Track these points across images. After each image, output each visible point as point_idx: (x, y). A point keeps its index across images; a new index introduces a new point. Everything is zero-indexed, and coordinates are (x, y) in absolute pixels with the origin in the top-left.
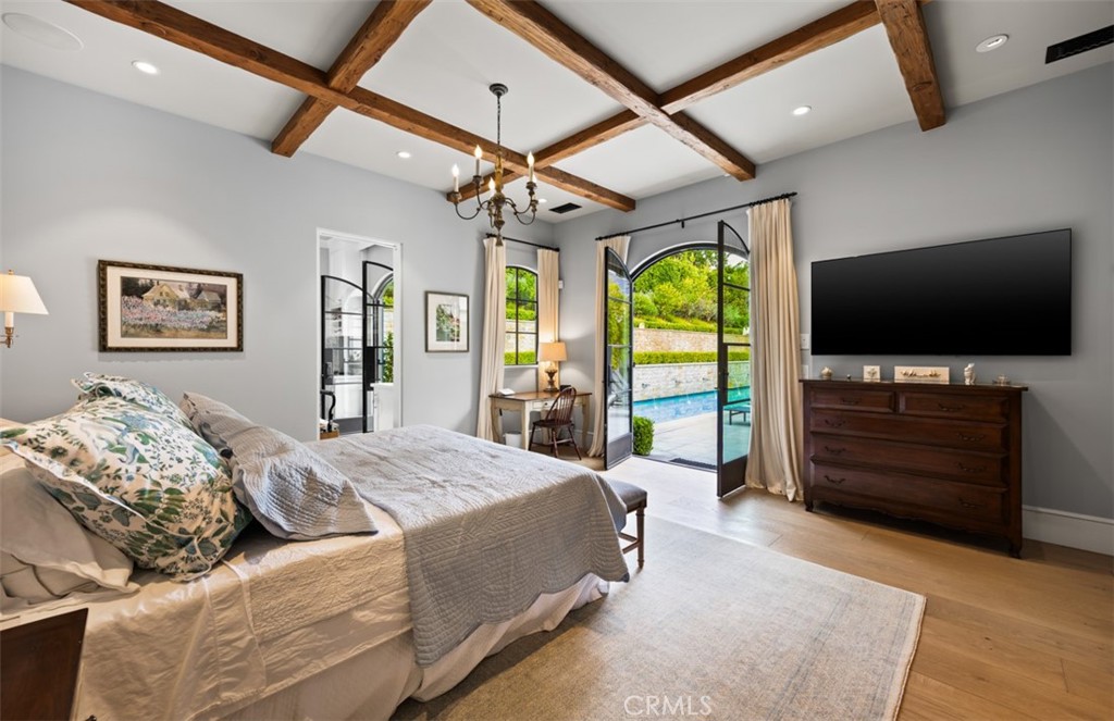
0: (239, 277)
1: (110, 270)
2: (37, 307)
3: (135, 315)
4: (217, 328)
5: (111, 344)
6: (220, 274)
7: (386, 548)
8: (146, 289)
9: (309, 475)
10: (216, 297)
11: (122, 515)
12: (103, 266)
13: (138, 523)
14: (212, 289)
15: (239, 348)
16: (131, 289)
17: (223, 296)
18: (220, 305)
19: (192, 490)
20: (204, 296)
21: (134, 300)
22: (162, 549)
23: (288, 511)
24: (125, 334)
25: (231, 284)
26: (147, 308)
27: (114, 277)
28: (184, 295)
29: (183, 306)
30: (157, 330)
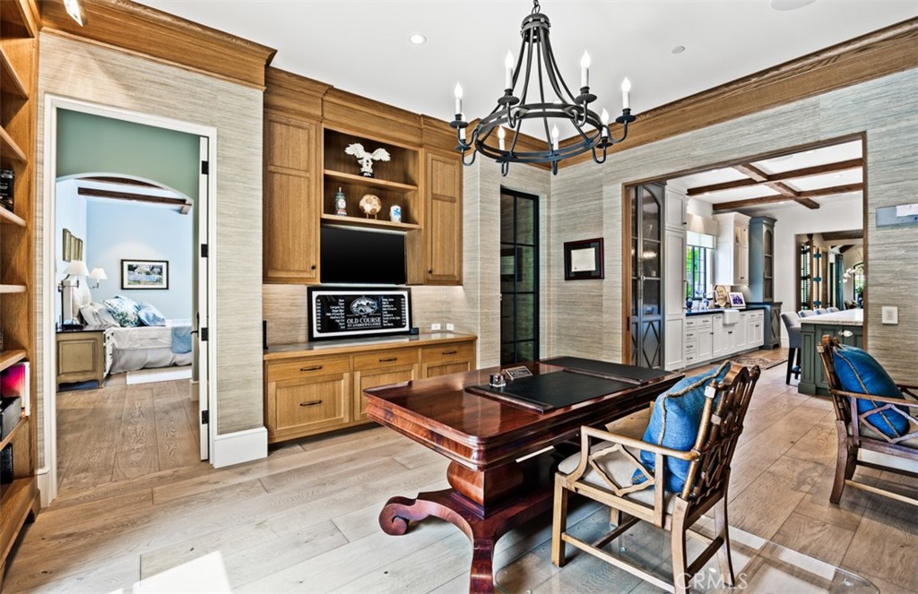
0: (167, 262)
1: (125, 263)
2: (104, 277)
3: (132, 277)
4: (159, 281)
5: (125, 287)
6: (160, 261)
7: (167, 329)
8: (136, 268)
9: (154, 315)
10: (159, 270)
11: (119, 315)
12: (122, 261)
13: (121, 317)
14: (157, 267)
15: (167, 288)
16: (131, 268)
17: (161, 269)
18: (160, 273)
19: (130, 313)
20: (155, 270)
21: (131, 272)
22: (124, 322)
23: (149, 320)
24: (129, 284)
25: (164, 265)
26: (136, 275)
27: (126, 264)
28: (148, 270)
29: (148, 273)
30: (139, 282)
